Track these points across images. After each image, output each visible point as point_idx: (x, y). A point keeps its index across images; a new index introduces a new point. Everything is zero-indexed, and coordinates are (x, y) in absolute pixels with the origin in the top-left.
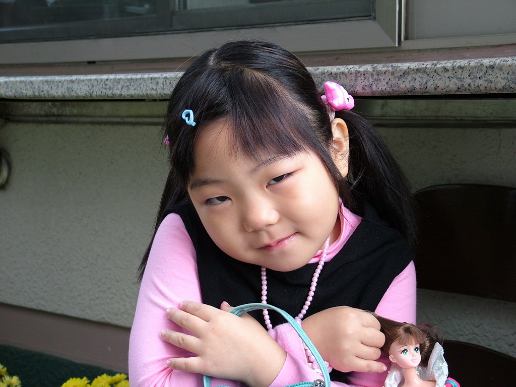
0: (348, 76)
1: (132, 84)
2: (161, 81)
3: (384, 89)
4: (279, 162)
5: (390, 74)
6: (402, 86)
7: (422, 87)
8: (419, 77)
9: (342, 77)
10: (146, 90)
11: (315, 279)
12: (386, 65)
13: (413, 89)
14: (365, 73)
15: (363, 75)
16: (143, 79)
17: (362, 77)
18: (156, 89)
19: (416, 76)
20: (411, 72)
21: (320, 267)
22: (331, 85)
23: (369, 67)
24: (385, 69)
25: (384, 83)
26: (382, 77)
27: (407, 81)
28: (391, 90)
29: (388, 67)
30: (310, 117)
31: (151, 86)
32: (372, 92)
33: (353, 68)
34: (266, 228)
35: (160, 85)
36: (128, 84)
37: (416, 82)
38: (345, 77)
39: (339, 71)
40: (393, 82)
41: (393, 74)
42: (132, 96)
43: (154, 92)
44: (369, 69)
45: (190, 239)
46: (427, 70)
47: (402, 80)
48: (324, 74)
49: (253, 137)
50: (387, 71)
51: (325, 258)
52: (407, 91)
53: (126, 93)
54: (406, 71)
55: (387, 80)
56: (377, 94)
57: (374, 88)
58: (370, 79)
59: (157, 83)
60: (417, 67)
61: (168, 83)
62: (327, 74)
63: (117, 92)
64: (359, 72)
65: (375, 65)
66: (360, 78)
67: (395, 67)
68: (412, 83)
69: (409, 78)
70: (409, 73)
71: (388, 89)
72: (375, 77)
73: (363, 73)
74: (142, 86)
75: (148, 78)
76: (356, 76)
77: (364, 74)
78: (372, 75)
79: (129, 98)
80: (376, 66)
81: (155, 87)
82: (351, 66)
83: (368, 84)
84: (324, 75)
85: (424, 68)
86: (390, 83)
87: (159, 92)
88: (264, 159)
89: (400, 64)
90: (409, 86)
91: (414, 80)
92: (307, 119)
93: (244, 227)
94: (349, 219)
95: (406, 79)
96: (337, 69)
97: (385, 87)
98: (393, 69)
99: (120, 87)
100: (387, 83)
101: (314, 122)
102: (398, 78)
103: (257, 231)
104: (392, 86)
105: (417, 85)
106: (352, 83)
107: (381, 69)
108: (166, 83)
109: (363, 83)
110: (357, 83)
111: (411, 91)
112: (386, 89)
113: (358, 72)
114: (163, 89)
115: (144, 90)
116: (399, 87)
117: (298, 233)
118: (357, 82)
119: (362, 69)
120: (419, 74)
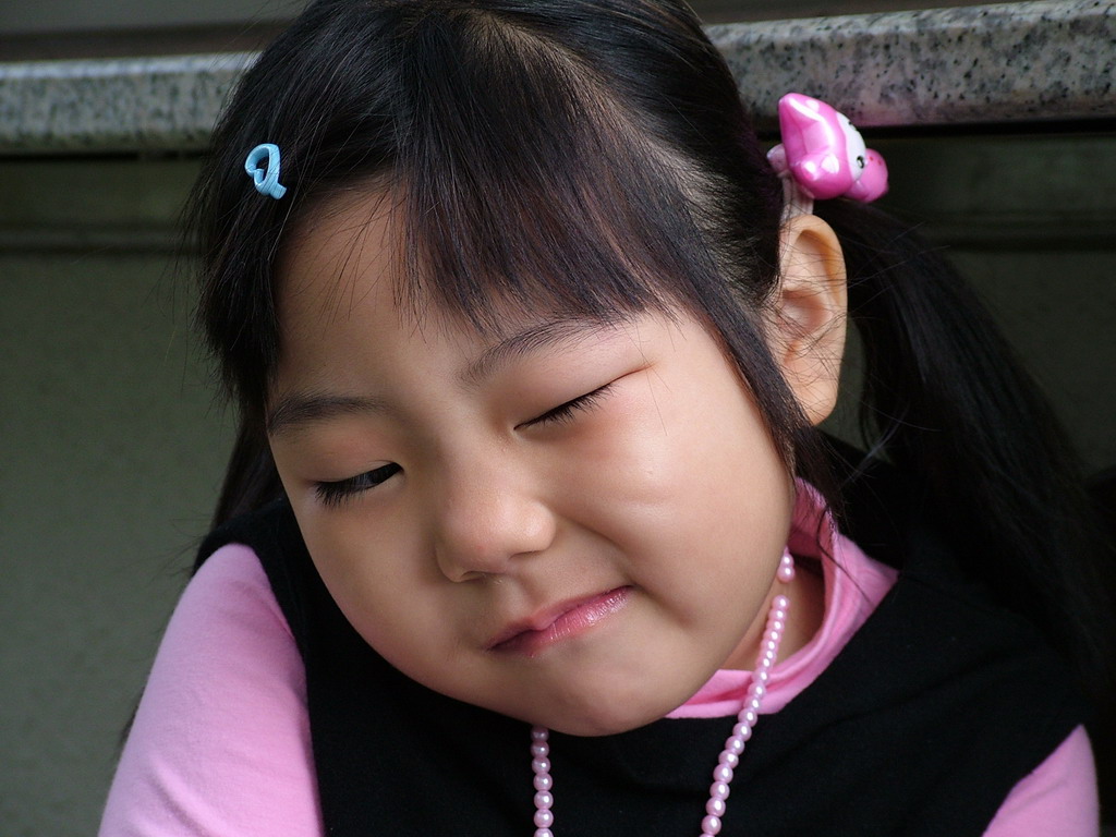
0: (830, 54)
1: (89, 95)
2: (186, 87)
3: (954, 97)
4: (565, 344)
5: (978, 43)
6: (1021, 84)
7: (1092, 85)
8: (1082, 50)
9: (811, 57)
10: (137, 118)
11: (725, 773)
12: (965, 10)
13: (1059, 92)
14: (889, 44)
15: (881, 50)
16: (127, 80)
17: (880, 57)
18: (171, 116)
19: (1072, 49)
20: (1051, 34)
21: (744, 730)
22: (805, 108)
23: (902, 22)
24: (960, 25)
25: (957, 75)
26: (948, 56)
27: (1037, 66)
28: (981, 102)
29: (973, 18)
30: (694, 195)
31: (153, 103)
32: (916, 109)
33: (848, 24)
34: (514, 567)
35: (185, 100)
36: (73, 96)
37: (1071, 67)
38: (819, 58)
39: (798, 38)
40: (991, 69)
41: (987, 41)
42: (87, 139)
43: (162, 126)
44: (904, 29)
45: (287, 626)
46: (1110, 25)
47: (1020, 63)
48: (748, 48)
49: (475, 243)
50: (965, 32)
51: (761, 701)
52: (1037, 101)
53: (65, 128)
54: (1033, 30)
55: (966, 65)
56: (931, 118)
57: (921, 92)
58: (908, 62)
59: (174, 92)
60: (1074, 14)
61: (212, 92)
62: (757, 49)
63: (36, 126)
64: (868, 39)
65: (925, 13)
66: (871, 62)
67: (995, 16)
68: (1056, 72)
69: (1047, 54)
70: (1044, 38)
71: (971, 99)
72: (926, 54)
73: (882, 42)
74: (121, 104)
75: (143, 77)
76: (859, 54)
77: (887, 47)
78: (915, 47)
79: (77, 147)
80: (929, 17)
81: (165, 108)
82: (841, 20)
83: (899, 79)
84: (746, 54)
85: (1098, 17)
86: (976, 75)
87: (181, 121)
88: (510, 331)
89: (1013, 8)
90: (1044, 83)
91: (1062, 61)
92: (680, 200)
93: (437, 564)
94: (853, 572)
95: (1036, 58)
96: (793, 30)
97: (962, 89)
98: (989, 25)
99: (45, 106)
100: (968, 75)
101: (709, 216)
102: (1006, 55)
103: (481, 579)
104: (983, 86)
105: (1073, 79)
106: (845, 78)
107: (944, 25)
108: (205, 93)
109: (884, 79)
110: (861, 79)
111: (1052, 101)
112: (962, 97)
113: (864, 40)
114: (194, 112)
115: (129, 117)
116: (1008, 89)
117: (632, 586)
118: (862, 76)
119: (881, 26)
120: (1081, 40)
